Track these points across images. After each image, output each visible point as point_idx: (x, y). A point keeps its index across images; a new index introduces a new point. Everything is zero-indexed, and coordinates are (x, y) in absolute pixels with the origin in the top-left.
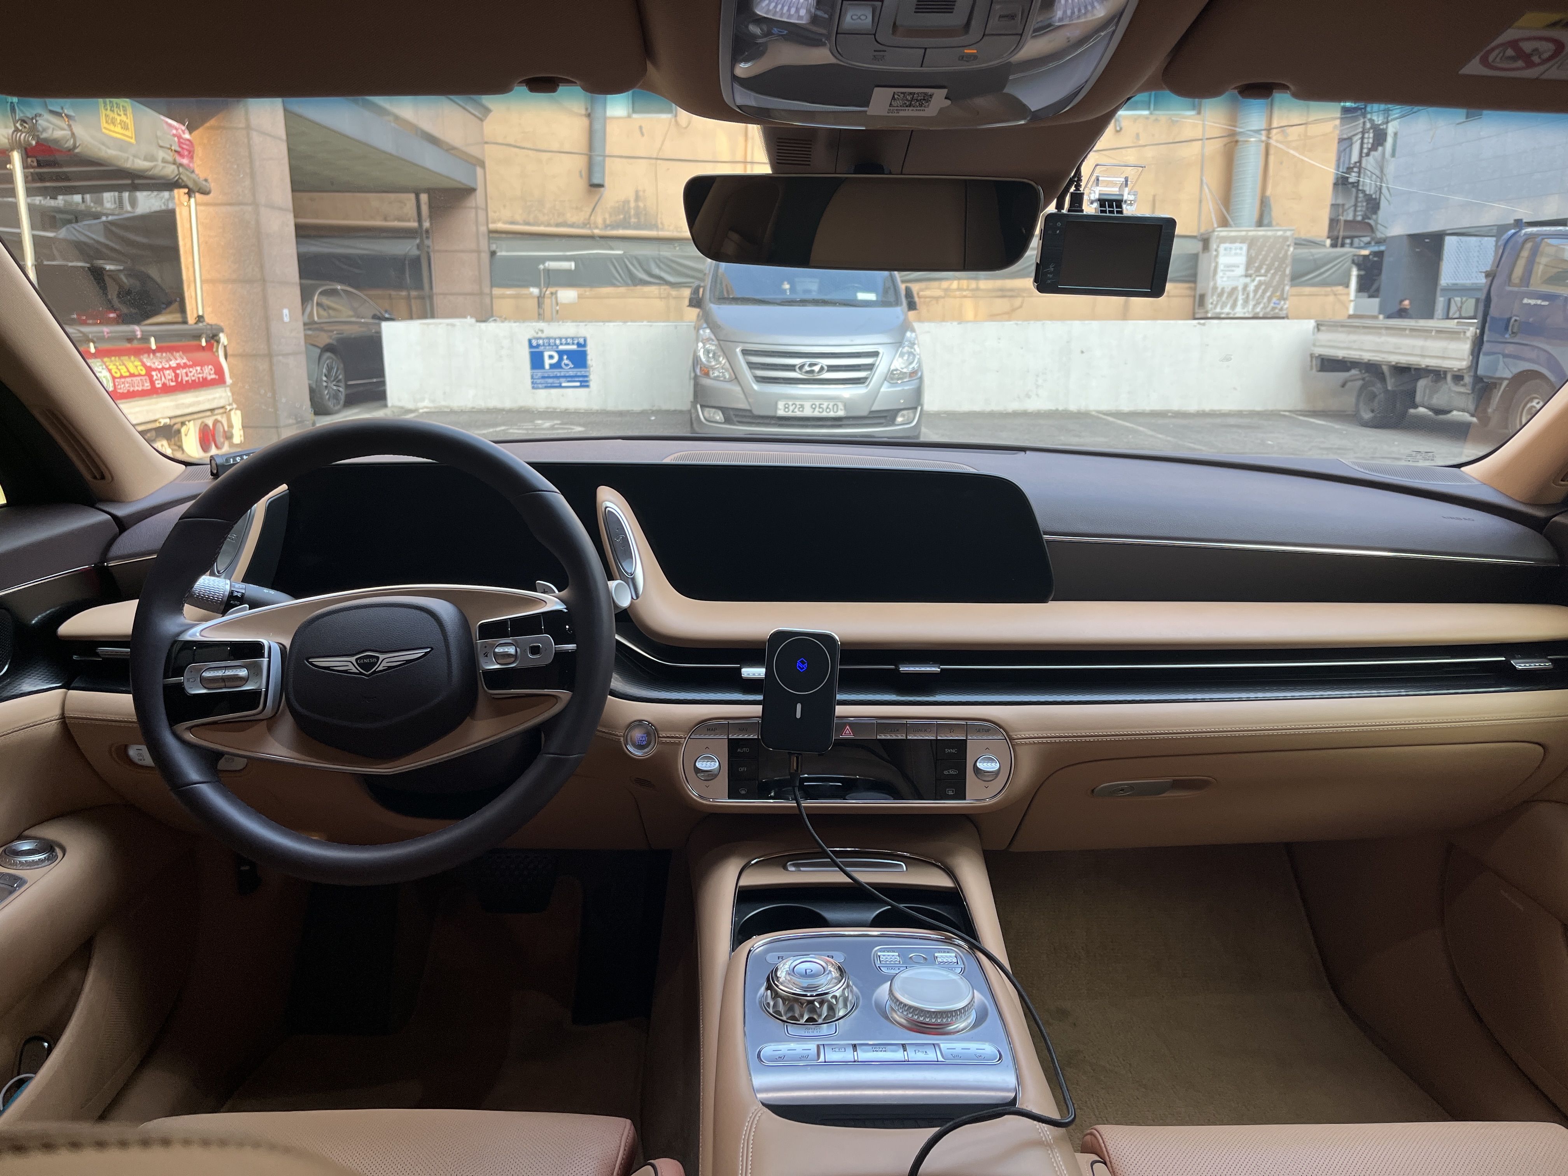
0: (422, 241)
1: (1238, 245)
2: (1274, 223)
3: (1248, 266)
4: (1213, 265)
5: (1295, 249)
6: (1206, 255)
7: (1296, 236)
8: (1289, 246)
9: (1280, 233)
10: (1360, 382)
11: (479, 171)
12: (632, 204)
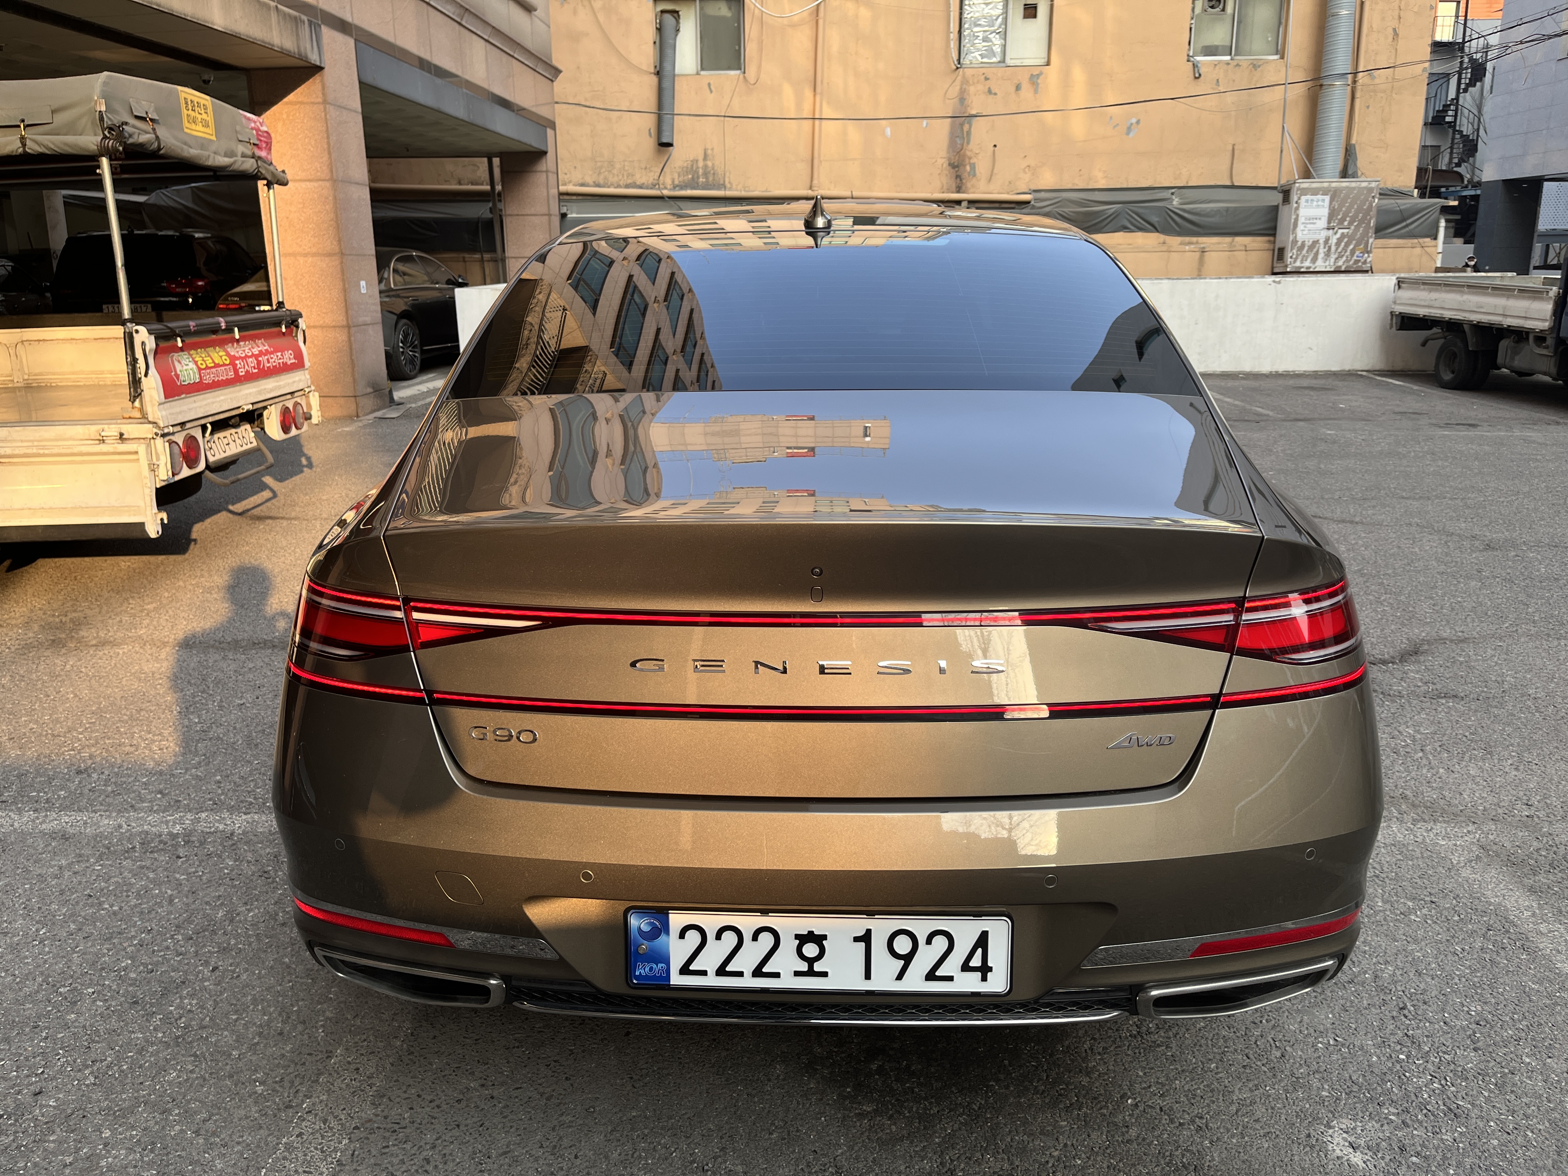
0: (494, 205)
1: (1320, 197)
2: (1359, 173)
3: (1330, 219)
4: (1294, 217)
5: (1379, 199)
6: (1286, 207)
7: (1381, 186)
8: (1373, 197)
9: (1364, 184)
10: (1442, 341)
11: (550, 132)
12: (701, 164)
